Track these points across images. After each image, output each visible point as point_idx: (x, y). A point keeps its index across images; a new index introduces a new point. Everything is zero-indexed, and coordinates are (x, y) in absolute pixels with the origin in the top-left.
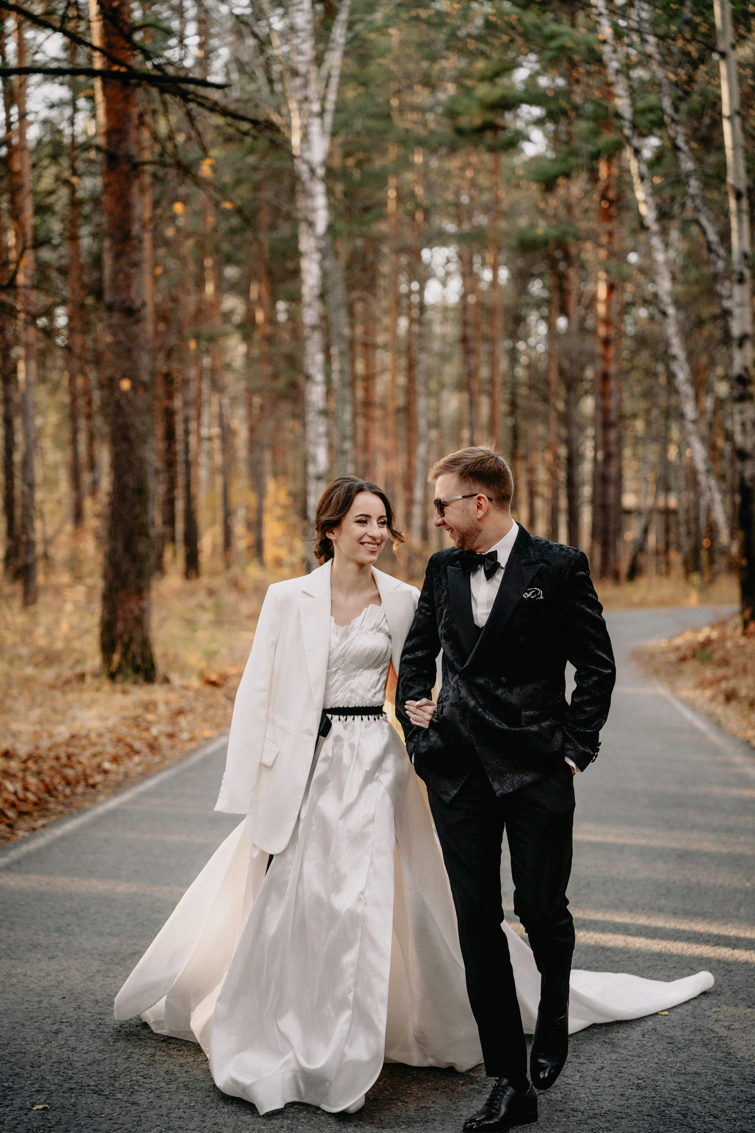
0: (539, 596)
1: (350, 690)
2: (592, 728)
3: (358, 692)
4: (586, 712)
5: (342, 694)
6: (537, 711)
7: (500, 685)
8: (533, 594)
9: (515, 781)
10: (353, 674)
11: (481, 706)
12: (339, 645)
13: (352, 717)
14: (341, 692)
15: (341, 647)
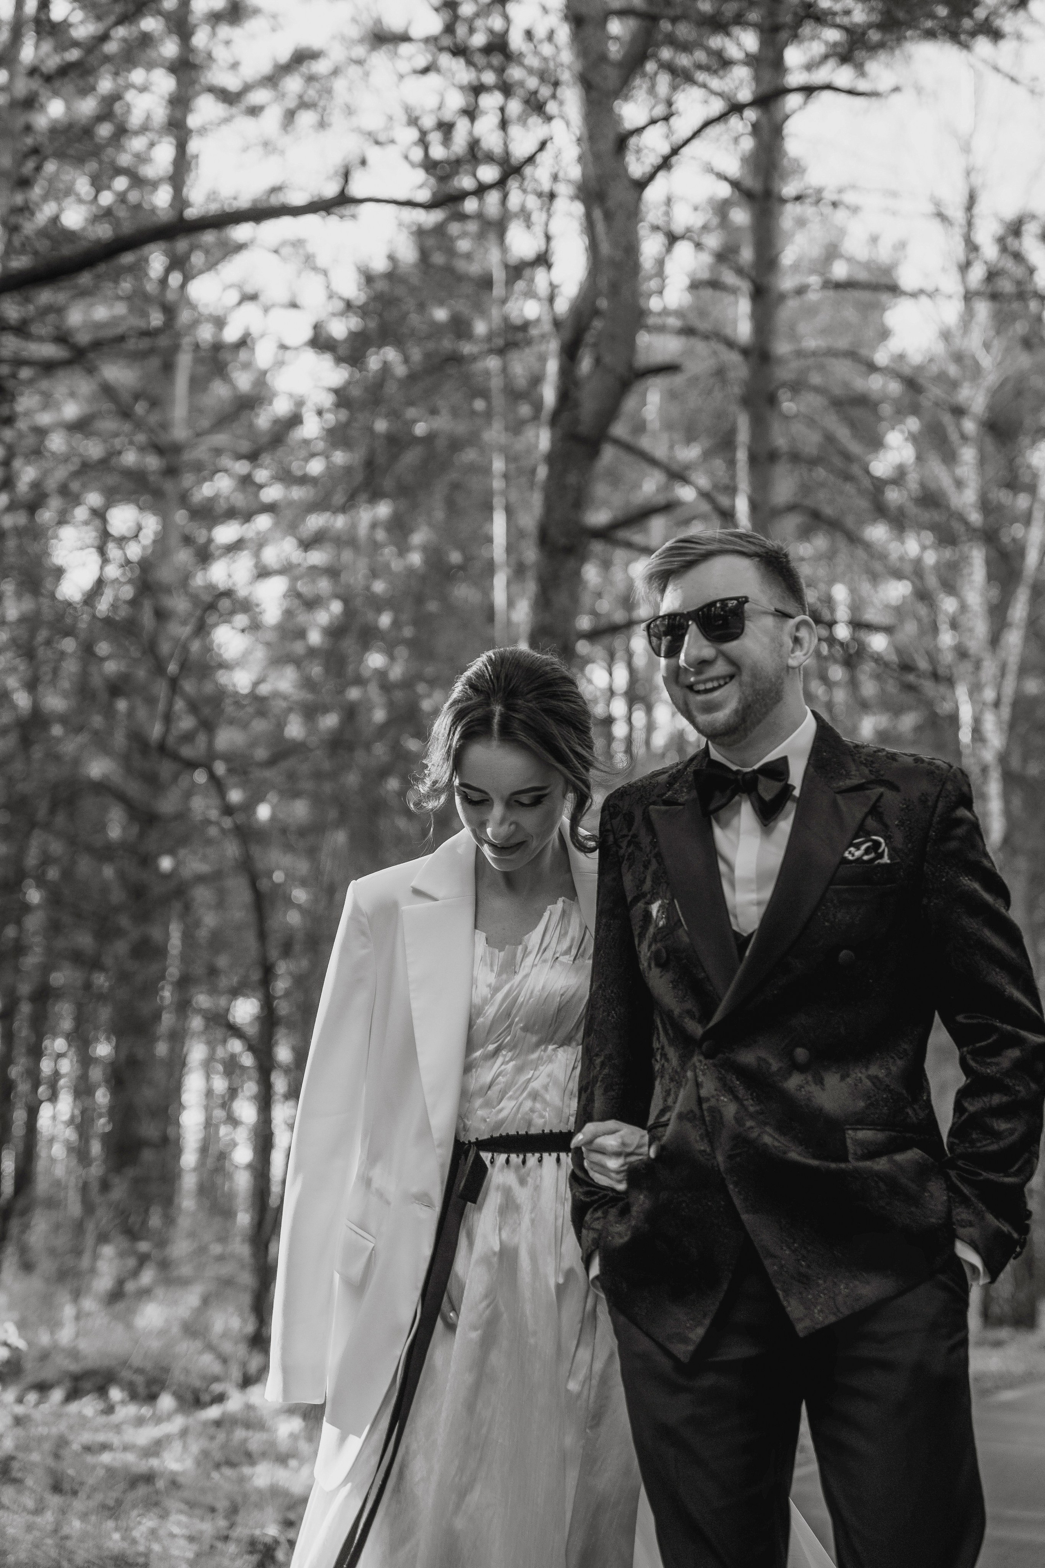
0: (881, 856)
1: (530, 1095)
2: (1015, 1175)
3: (548, 1097)
4: (997, 1135)
5: (513, 1103)
6: (882, 1130)
7: (796, 1067)
8: (867, 851)
9: (840, 1299)
10: (535, 1056)
11: (752, 1116)
12: (496, 990)
13: (537, 1155)
14: (511, 1098)
15: (500, 996)
